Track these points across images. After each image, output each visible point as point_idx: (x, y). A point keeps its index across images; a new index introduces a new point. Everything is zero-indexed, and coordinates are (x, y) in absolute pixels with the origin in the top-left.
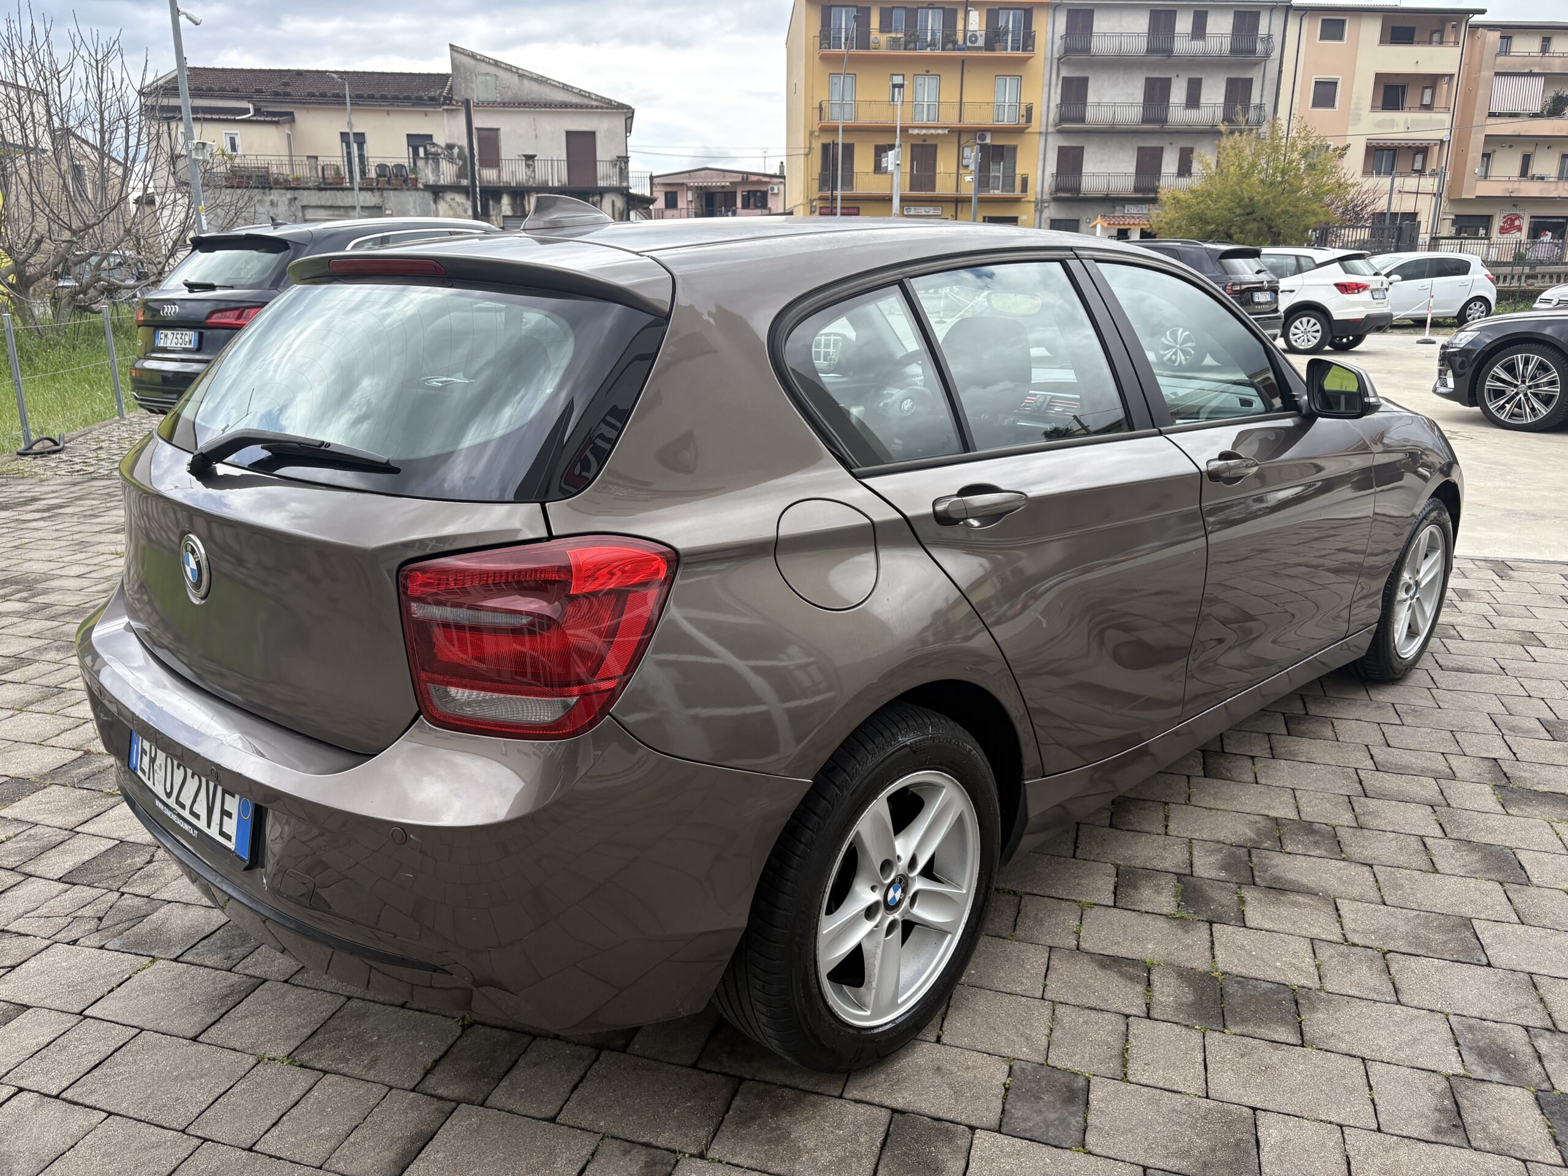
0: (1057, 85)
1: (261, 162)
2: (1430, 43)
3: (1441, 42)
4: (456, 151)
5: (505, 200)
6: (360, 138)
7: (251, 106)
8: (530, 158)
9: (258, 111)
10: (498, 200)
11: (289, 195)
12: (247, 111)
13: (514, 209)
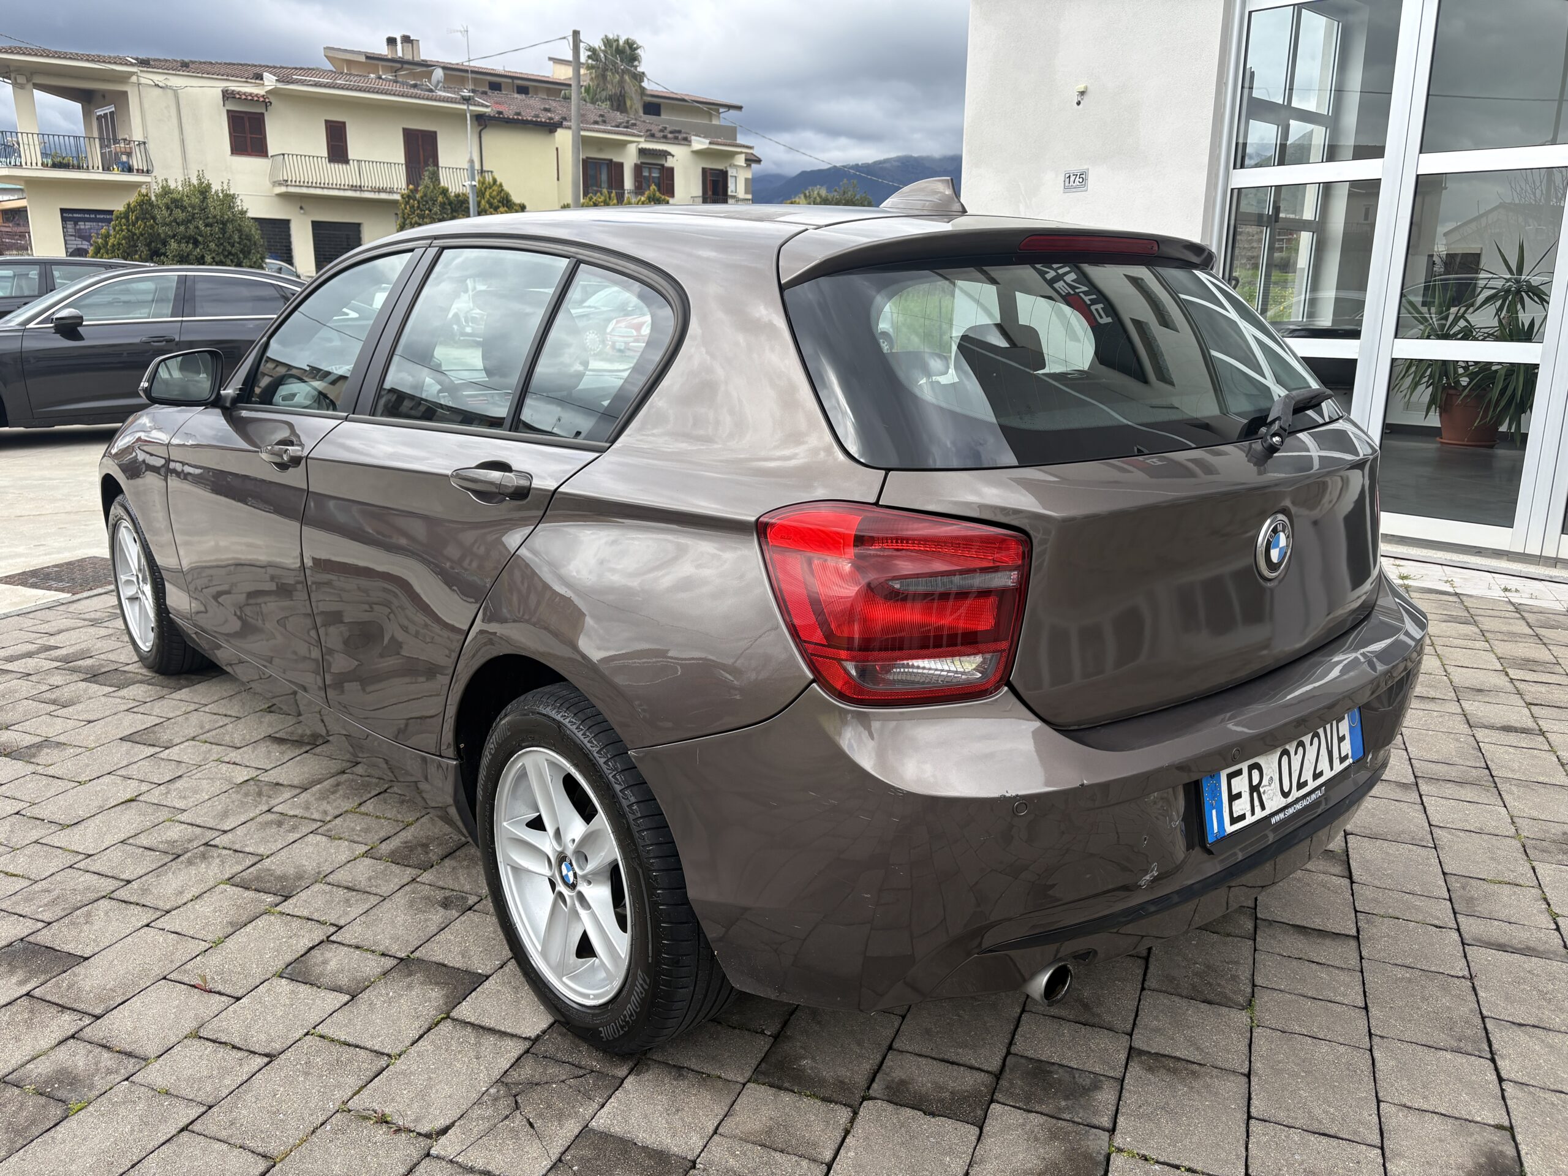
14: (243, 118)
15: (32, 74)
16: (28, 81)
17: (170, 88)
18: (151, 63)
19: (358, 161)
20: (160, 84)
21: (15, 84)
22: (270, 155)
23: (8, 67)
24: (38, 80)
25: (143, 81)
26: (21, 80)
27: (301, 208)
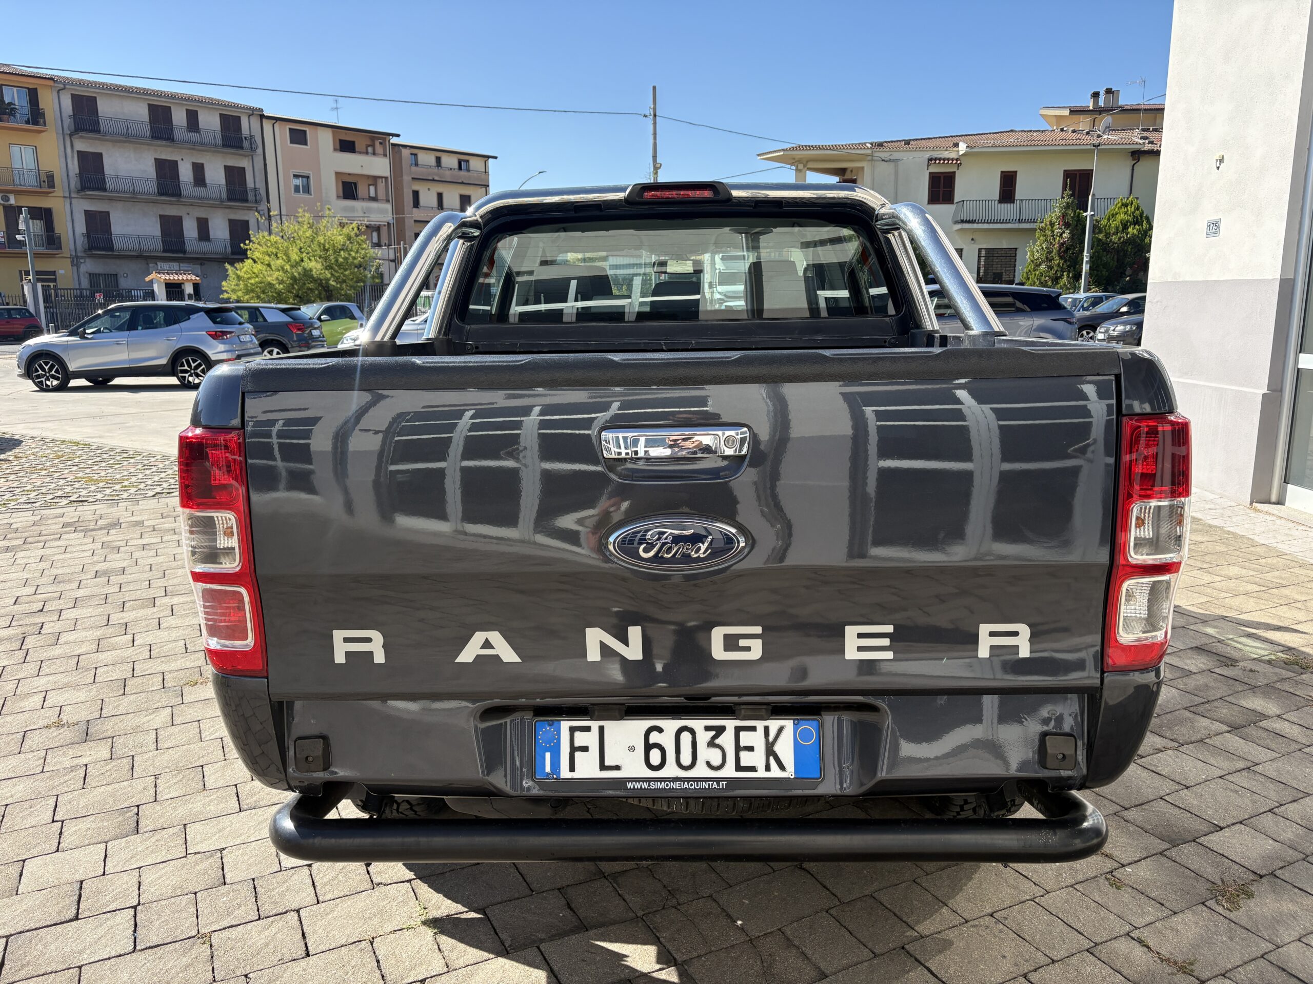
0: (73, 157)
2: (367, 153)
3: (374, 154)
14: (940, 177)
15: (807, 162)
16: (804, 166)
17: (894, 161)
18: (885, 144)
19: (1020, 200)
20: (886, 159)
21: (797, 170)
22: (956, 200)
23: (794, 159)
24: (810, 165)
25: (874, 158)
26: (801, 166)
27: (972, 239)
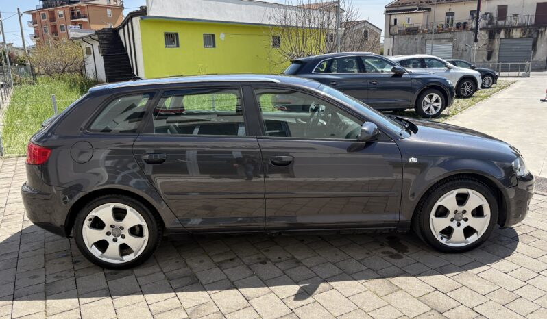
1: (416, 26)
4: (488, 15)
5: (502, 32)
6: (453, 14)
7: (417, 8)
8: (515, 15)
9: (419, 9)
10: (499, 32)
11: (422, 36)
12: (416, 9)
13: (505, 36)
